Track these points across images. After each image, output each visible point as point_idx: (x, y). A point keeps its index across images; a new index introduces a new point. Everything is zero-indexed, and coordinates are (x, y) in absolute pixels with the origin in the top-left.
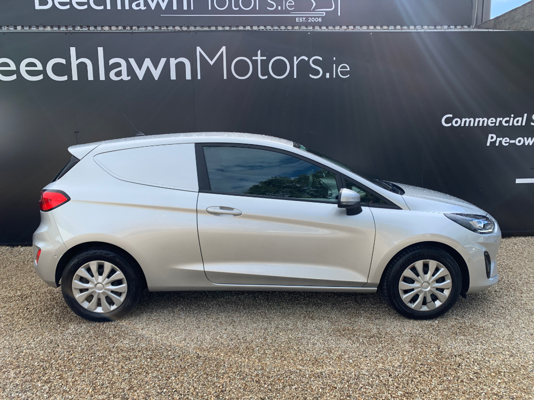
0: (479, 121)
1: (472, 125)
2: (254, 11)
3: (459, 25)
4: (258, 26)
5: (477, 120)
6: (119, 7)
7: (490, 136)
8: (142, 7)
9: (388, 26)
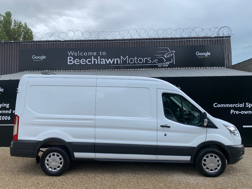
0: (227, 106)
1: (224, 107)
2: (143, 63)
3: (220, 66)
4: (145, 69)
5: (226, 105)
6: (96, 63)
7: (231, 110)
8: (104, 63)
9: (193, 67)
